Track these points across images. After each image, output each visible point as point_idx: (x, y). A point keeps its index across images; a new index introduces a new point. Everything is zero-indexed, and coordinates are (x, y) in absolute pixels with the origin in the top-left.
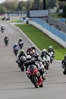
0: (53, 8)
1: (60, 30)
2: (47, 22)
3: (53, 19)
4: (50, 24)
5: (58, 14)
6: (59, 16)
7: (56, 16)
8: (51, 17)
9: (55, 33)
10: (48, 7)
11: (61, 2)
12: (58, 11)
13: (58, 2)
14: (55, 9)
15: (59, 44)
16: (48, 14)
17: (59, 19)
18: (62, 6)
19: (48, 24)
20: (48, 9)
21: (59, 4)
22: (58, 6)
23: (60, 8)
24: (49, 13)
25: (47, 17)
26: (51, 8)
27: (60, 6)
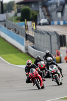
0: (11, 12)
1: (18, 34)
2: (5, 26)
3: (11, 23)
4: (8, 29)
5: (16, 18)
6: (17, 19)
7: (14, 20)
8: (9, 21)
9: (13, 38)
10: (6, 10)
11: (19, 6)
12: (16, 15)
13: (16, 5)
14: (13, 13)
15: (17, 48)
16: (5, 18)
17: (17, 23)
18: (20, 9)
19: (6, 28)
20: (5, 12)
21: (17, 7)
22: (16, 10)
23: (18, 12)
24: (7, 17)
25: (5, 21)
26: (9, 12)
27: (18, 10)
